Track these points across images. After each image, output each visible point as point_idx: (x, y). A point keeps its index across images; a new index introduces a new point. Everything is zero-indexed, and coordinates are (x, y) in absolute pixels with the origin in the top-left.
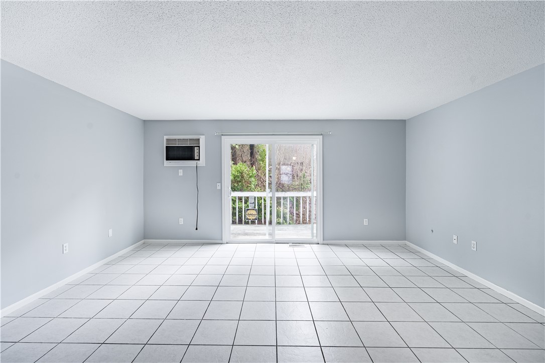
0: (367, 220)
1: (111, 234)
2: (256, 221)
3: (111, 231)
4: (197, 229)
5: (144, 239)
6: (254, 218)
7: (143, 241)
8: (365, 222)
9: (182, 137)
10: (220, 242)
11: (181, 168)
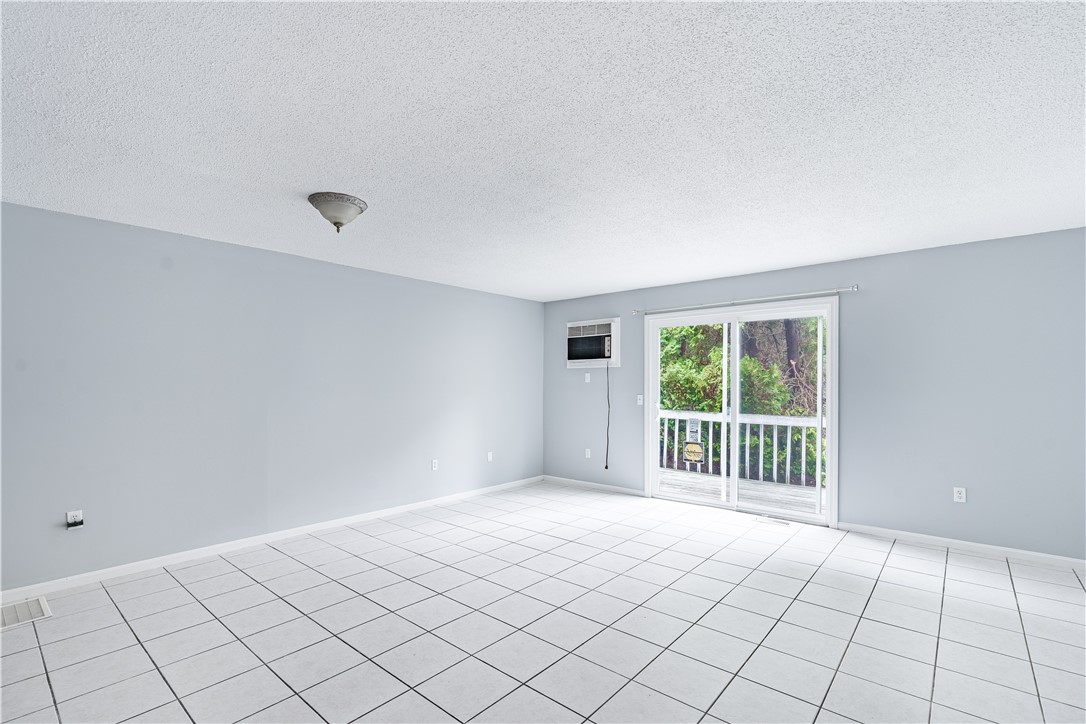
0: (963, 490)
1: (490, 459)
2: (699, 465)
3: (490, 455)
4: (606, 467)
5: (544, 473)
6: (698, 459)
7: (541, 477)
8: (956, 495)
9: (586, 322)
10: (640, 493)
11: (587, 370)
